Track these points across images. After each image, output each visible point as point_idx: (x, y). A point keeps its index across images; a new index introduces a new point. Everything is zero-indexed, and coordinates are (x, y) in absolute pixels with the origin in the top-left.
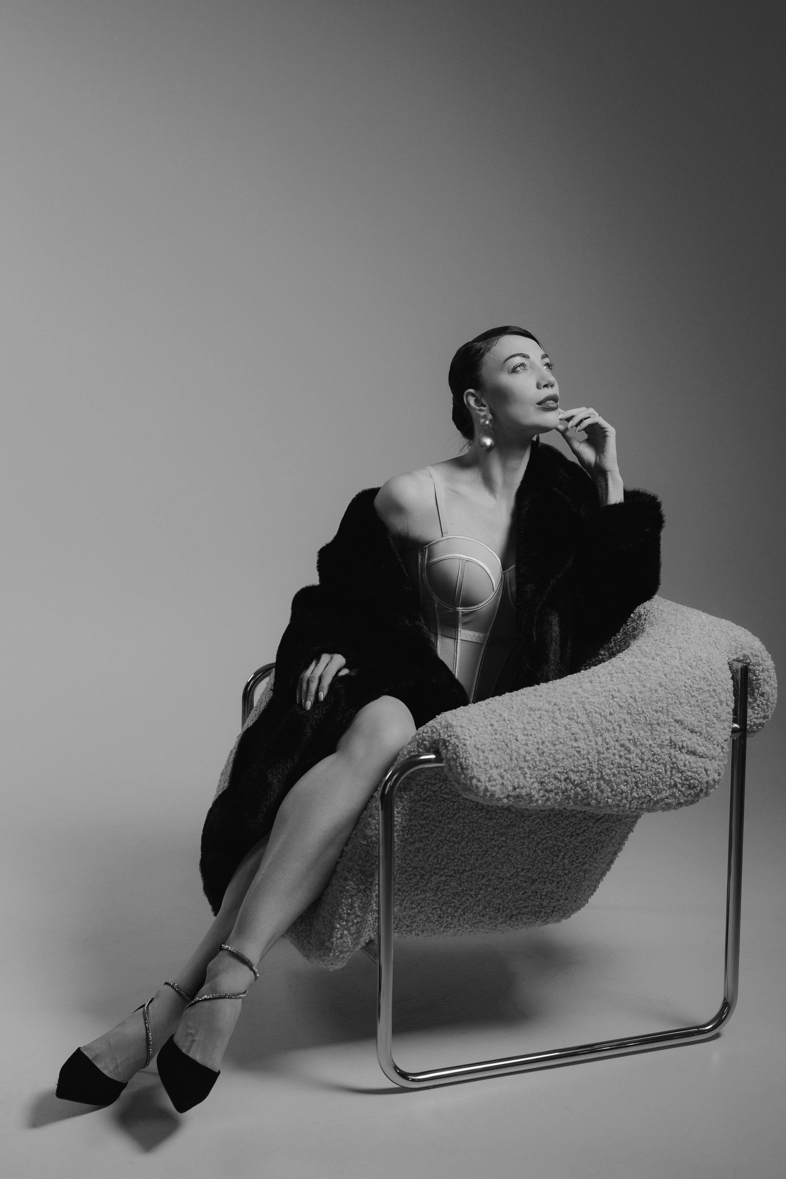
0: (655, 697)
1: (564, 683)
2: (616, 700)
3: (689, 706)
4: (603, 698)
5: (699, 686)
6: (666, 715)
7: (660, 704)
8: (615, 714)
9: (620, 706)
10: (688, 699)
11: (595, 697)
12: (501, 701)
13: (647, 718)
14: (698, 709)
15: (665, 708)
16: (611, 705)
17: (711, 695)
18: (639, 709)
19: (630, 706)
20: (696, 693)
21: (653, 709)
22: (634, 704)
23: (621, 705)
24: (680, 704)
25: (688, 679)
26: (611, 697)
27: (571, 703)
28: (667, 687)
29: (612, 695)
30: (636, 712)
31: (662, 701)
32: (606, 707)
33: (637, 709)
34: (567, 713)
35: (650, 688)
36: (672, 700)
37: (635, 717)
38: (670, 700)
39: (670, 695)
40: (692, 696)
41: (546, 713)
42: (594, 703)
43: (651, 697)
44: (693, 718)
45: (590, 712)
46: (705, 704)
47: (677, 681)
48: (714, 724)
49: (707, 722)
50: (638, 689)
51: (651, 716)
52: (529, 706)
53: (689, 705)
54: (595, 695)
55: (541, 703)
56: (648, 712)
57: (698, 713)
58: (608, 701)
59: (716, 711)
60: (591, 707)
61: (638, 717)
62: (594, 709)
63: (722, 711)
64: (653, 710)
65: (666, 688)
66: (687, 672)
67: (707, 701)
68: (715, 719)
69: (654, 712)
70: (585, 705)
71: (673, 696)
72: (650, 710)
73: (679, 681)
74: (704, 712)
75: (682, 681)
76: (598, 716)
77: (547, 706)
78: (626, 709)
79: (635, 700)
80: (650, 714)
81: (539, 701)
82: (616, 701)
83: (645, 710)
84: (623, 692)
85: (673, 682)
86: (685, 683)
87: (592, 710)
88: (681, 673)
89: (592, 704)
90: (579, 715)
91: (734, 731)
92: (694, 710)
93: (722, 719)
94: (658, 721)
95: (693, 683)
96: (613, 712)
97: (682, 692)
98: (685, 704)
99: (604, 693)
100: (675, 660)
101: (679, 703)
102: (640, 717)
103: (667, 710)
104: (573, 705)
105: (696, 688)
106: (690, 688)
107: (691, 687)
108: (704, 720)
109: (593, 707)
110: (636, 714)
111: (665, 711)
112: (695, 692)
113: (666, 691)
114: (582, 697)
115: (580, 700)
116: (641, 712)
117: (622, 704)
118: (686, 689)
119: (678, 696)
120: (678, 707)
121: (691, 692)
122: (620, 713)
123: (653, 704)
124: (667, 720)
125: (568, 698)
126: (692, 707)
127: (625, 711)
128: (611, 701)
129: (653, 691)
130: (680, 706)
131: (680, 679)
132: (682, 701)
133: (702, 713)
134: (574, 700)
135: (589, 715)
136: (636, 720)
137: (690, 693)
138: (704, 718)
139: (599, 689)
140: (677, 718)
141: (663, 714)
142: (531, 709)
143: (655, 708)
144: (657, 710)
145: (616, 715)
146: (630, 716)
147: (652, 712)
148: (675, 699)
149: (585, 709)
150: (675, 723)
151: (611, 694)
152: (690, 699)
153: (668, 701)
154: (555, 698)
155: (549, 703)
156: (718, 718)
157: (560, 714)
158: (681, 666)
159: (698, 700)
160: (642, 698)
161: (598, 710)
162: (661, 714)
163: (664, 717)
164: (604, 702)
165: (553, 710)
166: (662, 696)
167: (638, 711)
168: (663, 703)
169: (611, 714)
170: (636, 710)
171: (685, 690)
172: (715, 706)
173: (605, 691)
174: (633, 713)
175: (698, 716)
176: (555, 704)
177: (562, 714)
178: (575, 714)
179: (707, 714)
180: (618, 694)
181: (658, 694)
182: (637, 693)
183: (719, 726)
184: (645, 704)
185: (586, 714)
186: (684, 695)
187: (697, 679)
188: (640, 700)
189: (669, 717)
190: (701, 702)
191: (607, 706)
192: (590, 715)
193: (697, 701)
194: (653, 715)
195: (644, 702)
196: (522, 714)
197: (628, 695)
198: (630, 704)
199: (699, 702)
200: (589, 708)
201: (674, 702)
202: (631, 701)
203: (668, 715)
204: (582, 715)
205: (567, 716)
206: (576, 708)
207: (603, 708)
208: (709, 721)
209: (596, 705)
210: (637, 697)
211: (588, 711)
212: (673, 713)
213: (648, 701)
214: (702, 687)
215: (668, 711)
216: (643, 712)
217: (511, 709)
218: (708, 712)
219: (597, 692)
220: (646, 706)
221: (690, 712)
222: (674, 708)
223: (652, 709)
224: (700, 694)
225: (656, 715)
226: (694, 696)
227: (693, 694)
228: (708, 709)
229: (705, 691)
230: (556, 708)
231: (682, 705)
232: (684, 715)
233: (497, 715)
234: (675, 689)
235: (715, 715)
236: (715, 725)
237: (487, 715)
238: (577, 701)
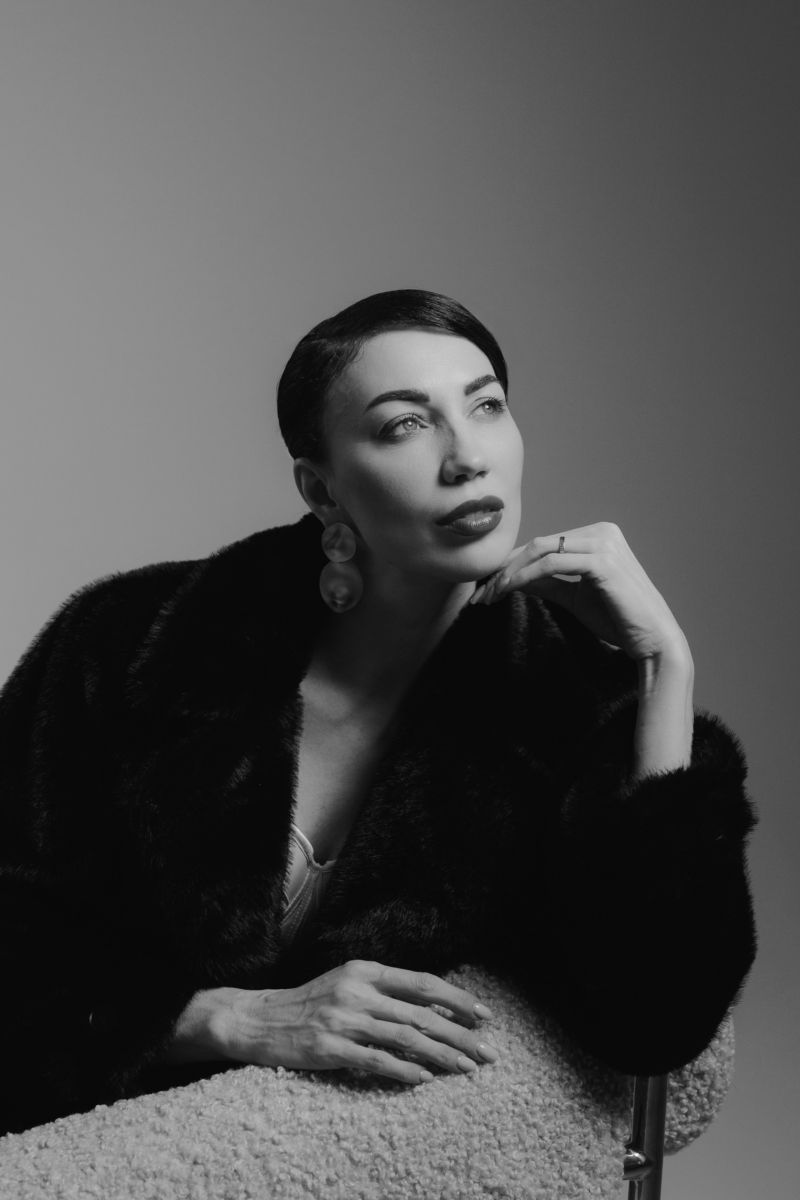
0: (439, 1136)
1: (232, 1092)
2: (344, 1144)
3: (521, 1150)
4: (315, 1141)
5: (547, 1100)
6: (465, 1177)
7: (450, 1151)
8: (341, 1182)
9: (351, 1159)
10: (518, 1134)
11: (295, 1138)
12: (76, 1140)
13: (418, 1187)
14: (543, 1153)
15: (462, 1161)
16: (331, 1160)
17: (574, 1118)
18: (401, 1167)
19: (378, 1161)
20: (537, 1119)
21: (434, 1164)
22: (387, 1155)
23: (356, 1159)
24: (500, 1146)
25: (522, 1083)
26: (334, 1137)
27: (234, 1159)
28: (471, 1109)
29: (337, 1135)
30: (393, 1175)
31: (456, 1143)
32: (319, 1166)
33: (394, 1166)
34: (224, 1185)
35: (429, 1113)
36: (480, 1141)
37: (387, 1187)
38: (475, 1141)
39: (476, 1129)
40: (528, 1125)
41: (172, 1184)
42: (291, 1156)
43: (430, 1135)
44: (531, 1178)
45: (279, 1181)
46: (560, 1141)
47: (496, 1091)
48: (579, 1186)
49: (563, 1183)
50: (401, 1114)
51: (428, 1181)
52: (135, 1164)
53: (520, 1147)
54: (295, 1135)
55: (164, 1155)
56: (422, 1172)
57: (541, 1164)
58: (325, 1149)
59: (586, 1156)
60: (283, 1165)
61: (395, 1187)
62: (289, 1173)
63: (599, 1155)
64: (432, 1167)
65: (468, 1112)
66: (521, 1066)
67: (565, 1134)
68: (582, 1174)
69: (436, 1172)
70: (266, 1161)
71: (484, 1129)
72: (426, 1168)
73: (501, 1090)
74: (555, 1160)
75: (509, 1091)
76: (298, 1189)
78: (369, 1167)
79: (391, 1144)
80: (425, 1178)
81: (161, 1149)
82: (345, 1149)
83: (413, 1168)
84: (364, 1125)
85: (486, 1095)
86: (516, 1094)
87: (282, 1176)
88: (506, 1068)
89: (287, 1158)
90: (250, 1190)
91: (630, 1167)
92: (533, 1160)
93: (598, 1171)
94: (444, 1193)
95: (533, 1093)
96: (336, 1177)
97: (507, 1120)
98: (512, 1147)
99: (319, 1127)
100: (496, 1032)
101: (496, 1144)
102: (401, 1185)
103: (466, 1164)
104: (238, 1164)
105: (541, 1106)
106: (525, 1106)
107: (527, 1104)
108: (554, 1179)
109: (285, 1166)
110: (392, 1180)
111: (463, 1167)
112: (539, 1114)
113: (467, 1118)
114: (264, 1140)
115: (258, 1147)
116: (404, 1175)
117: (358, 1156)
118: (516, 1110)
119: (495, 1129)
120: (494, 1156)
121: (528, 1115)
122: (352, 1178)
123: (433, 1153)
124: (464, 1190)
125: (229, 1141)
126: (530, 1151)
127: (365, 1175)
128: (333, 1149)
129: (437, 1121)
130: (498, 1152)
131: (502, 1085)
132: (504, 1140)
133: (552, 1163)
134: (242, 1149)
135: (275, 1190)
136: (390, 1193)
137: (524, 1119)
138: (556, 1175)
139: (306, 1116)
140: (491, 1183)
141: (456, 1175)
143: (439, 1161)
144: (443, 1165)
145: (341, 1185)
146: (375, 1184)
147: (429, 1172)
148: (488, 1137)
149: (268, 1173)
150: (485, 1195)
151: (333, 1130)
152: (525, 1133)
153: (470, 1144)
154: (201, 1142)
155: (182, 1156)
156: (589, 1168)
157: (206, 1186)
158: (510, 1049)
159: (544, 1134)
160: (408, 1139)
161: (296, 1173)
162: (452, 1177)
163: (458, 1183)
164: (315, 1153)
165: (190, 1177)
166: (457, 1132)
167: (396, 1171)
168: (458, 1147)
169: (329, 1182)
170: (391, 1169)
171: (513, 1112)
172: (585, 1142)
173: (319, 1123)
174: (383, 1176)
175: (541, 1172)
176: (195, 1163)
177: (213, 1188)
178: (242, 1187)
179: (564, 1163)
180: (350, 1131)
181: (448, 1126)
182: (395, 1127)
183: (592, 1188)
184: (415, 1153)
185: (269, 1185)
186: (510, 1126)
187: (542, 1083)
188: (403, 1143)
189: (471, 1182)
190: (550, 1138)
191: (323, 1162)
192: (279, 1188)
193: (541, 1137)
194: (432, 1179)
195: (411, 1149)
196: (114, 1190)
197: (374, 1132)
198: (377, 1156)
199: (546, 1138)
200: (278, 1171)
201: (486, 1144)
202: (381, 1146)
203: (468, 1176)
204: (260, 1187)
205: (221, 1192)
206: (245, 1172)
207: (312, 1170)
208: (566, 1180)
209: (296, 1160)
210: (395, 1138)
211: (275, 1179)
212: (482, 1171)
213: (420, 1146)
214: (555, 1101)
215: (469, 1168)
216: (408, 1173)
217: (89, 1170)
218: (566, 1159)
219: (300, 1124)
220: (417, 1159)
221: (522, 1166)
222: (484, 1161)
223: (430, 1163)
224: (547, 1119)
225: (439, 1178)
226: (535, 1126)
227: (531, 1120)
228: (567, 1152)
229: (561, 1110)
230: (200, 1169)
231: (504, 1150)
232: (507, 1173)
233: (52, 1190)
234: (491, 1113)
235: (583, 1164)
236: (581, 1190)
237: (26, 1192)
238: (250, 1150)
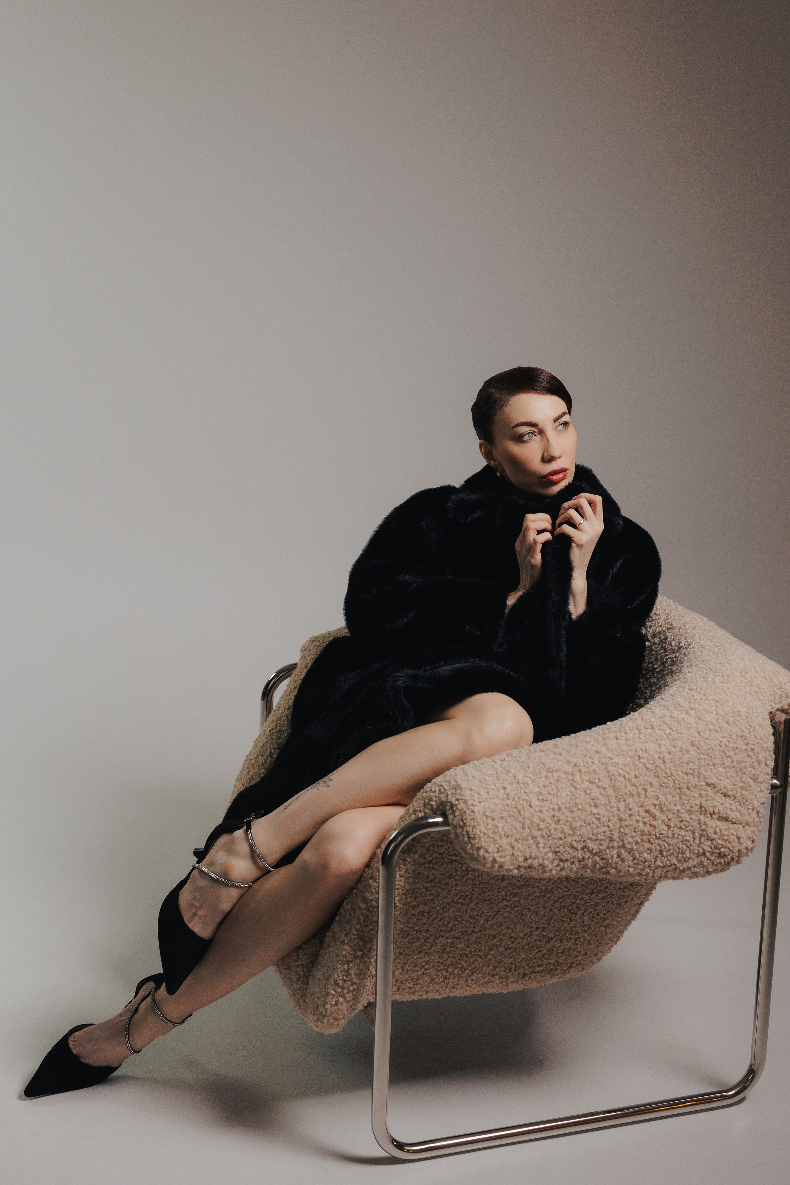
0: (686, 758)
1: (588, 739)
2: (642, 760)
3: (723, 768)
4: (629, 759)
5: (735, 745)
6: (697, 778)
7: (691, 766)
8: (641, 777)
9: (646, 768)
10: (722, 760)
11: (620, 757)
12: (518, 758)
13: (676, 781)
14: (733, 770)
15: (696, 770)
16: (636, 767)
17: (748, 754)
18: (668, 771)
19: (658, 768)
20: (731, 754)
21: (683, 771)
22: (662, 766)
23: (648, 767)
24: (714, 765)
25: (724, 737)
26: (638, 757)
27: (592, 765)
28: (700, 747)
29: (639, 756)
30: (665, 775)
31: (693, 762)
32: (631, 769)
33: (665, 771)
34: (588, 776)
35: (681, 748)
36: (704, 762)
37: (662, 780)
38: (702, 762)
39: (702, 756)
40: (727, 757)
41: (565, 775)
42: (618, 764)
43: (681, 758)
44: (728, 781)
45: (613, 775)
46: (741, 765)
47: (711, 740)
48: (750, 786)
49: (742, 784)
50: (668, 748)
51: (681, 779)
52: (547, 766)
53: (723, 766)
54: (619, 756)
55: (560, 763)
56: (678, 775)
57: (733, 775)
58: (633, 762)
59: (753, 772)
60: (614, 768)
61: (666, 781)
62: (618, 771)
63: (759, 773)
64: (682, 773)
65: (698, 748)
66: (723, 729)
67: (744, 762)
68: (751, 781)
69: (684, 775)
70: (607, 766)
71: (706, 756)
72: (680, 773)
73: (714, 740)
74: (739, 773)
75: (717, 740)
76: (622, 779)
77: (567, 768)
78: (654, 771)
79: (664, 761)
80: (679, 777)
81: (559, 760)
82: (642, 763)
83: (674, 773)
84: (651, 753)
85: (707, 741)
86: (721, 742)
87: (615, 773)
88: (716, 731)
89: (616, 765)
90: (601, 778)
91: (773, 787)
92: (728, 772)
93: (759, 780)
94: (688, 784)
95: (729, 741)
96: (639, 775)
97: (717, 753)
98: (719, 766)
99: (630, 753)
100: (710, 714)
101: (712, 764)
102: (668, 780)
103: (698, 772)
104: (595, 767)
105: (732, 748)
106: (725, 747)
107: (726, 746)
108: (739, 782)
109: (616, 769)
110: (664, 777)
111: (697, 773)
112: (731, 752)
113: (698, 751)
114: (606, 757)
115: (603, 760)
116: (670, 775)
117: (649, 766)
118: (721, 749)
119: (711, 757)
120: (711, 769)
121: (727, 752)
122: (646, 775)
123: (683, 766)
124: (697, 784)
125: (590, 758)
126: (727, 769)
127: (652, 774)
128: (637, 762)
129: (684, 752)
130: (713, 768)
131: (714, 738)
132: (715, 762)
133: (738, 775)
134: (596, 761)
135: (611, 779)
136: (663, 783)
137: (725, 753)
138: (739, 780)
139: (625, 748)
140: (710, 781)
141: (694, 777)
142: (549, 770)
143: (685, 770)
144: (687, 772)
145: (641, 778)
146: (657, 779)
147: (681, 775)
148: (708, 760)
149: (608, 772)
150: (707, 787)
151: (637, 754)
152: (725, 760)
153: (700, 763)
154: (576, 758)
155: (569, 763)
156: (755, 779)
157: (580, 776)
158: (717, 722)
159: (734, 761)
160: (671, 759)
161: (621, 772)
162: (692, 777)
163: (694, 781)
164: (629, 764)
165: (573, 772)
166: (694, 757)
167: (666, 773)
168: (694, 764)
169: (636, 777)
170: (664, 772)
171: (720, 750)
172: (753, 766)
173: (631, 750)
174: (660, 775)
175: (732, 778)
176: (575, 766)
177: (583, 776)
178: (597, 777)
179: (743, 775)
180: (645, 755)
181: (689, 754)
182: (665, 753)
183: (756, 788)
184: (674, 766)
185: (609, 776)
186: (718, 756)
187: (733, 737)
188: (669, 761)
189: (701, 780)
190: (737, 763)
191: (633, 768)
192: (613, 778)
193: (732, 762)
194: (682, 778)
195: (673, 764)
196: (539, 776)
197: (656, 756)
198: (657, 766)
199: (735, 763)
200: (612, 771)
201: (707, 763)
202: (659, 762)
203: (699, 778)
204: (605, 777)
205: (587, 779)
206: (598, 770)
207: (628, 770)
208: (744, 783)
209: (620, 766)
210: (665, 758)
211: (611, 774)
212: (705, 775)
213: (677, 763)
214: (739, 746)
215: (700, 774)
216: (672, 775)
217: (527, 769)
218: (744, 773)
219: (622, 751)
220: (676, 769)
221: (724, 775)
222: (706, 771)
223: (682, 771)
224: (735, 754)
225: (686, 778)
226: (729, 757)
227: (728, 754)
228: (745, 770)
229: (742, 751)
230: (577, 769)
231: (715, 767)
232: (717, 778)
233: (511, 776)
234: (709, 749)
235: (752, 776)
236: (751, 788)
237: (500, 776)
238: (600, 761)
